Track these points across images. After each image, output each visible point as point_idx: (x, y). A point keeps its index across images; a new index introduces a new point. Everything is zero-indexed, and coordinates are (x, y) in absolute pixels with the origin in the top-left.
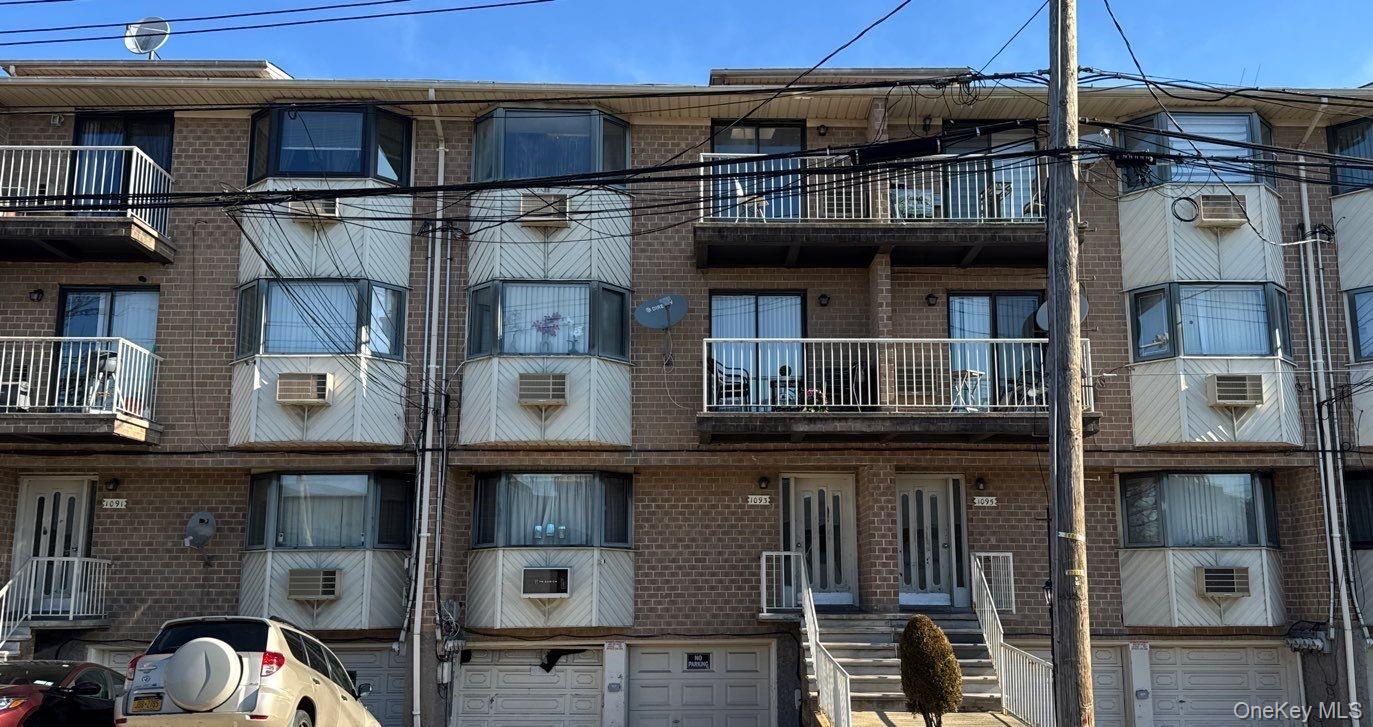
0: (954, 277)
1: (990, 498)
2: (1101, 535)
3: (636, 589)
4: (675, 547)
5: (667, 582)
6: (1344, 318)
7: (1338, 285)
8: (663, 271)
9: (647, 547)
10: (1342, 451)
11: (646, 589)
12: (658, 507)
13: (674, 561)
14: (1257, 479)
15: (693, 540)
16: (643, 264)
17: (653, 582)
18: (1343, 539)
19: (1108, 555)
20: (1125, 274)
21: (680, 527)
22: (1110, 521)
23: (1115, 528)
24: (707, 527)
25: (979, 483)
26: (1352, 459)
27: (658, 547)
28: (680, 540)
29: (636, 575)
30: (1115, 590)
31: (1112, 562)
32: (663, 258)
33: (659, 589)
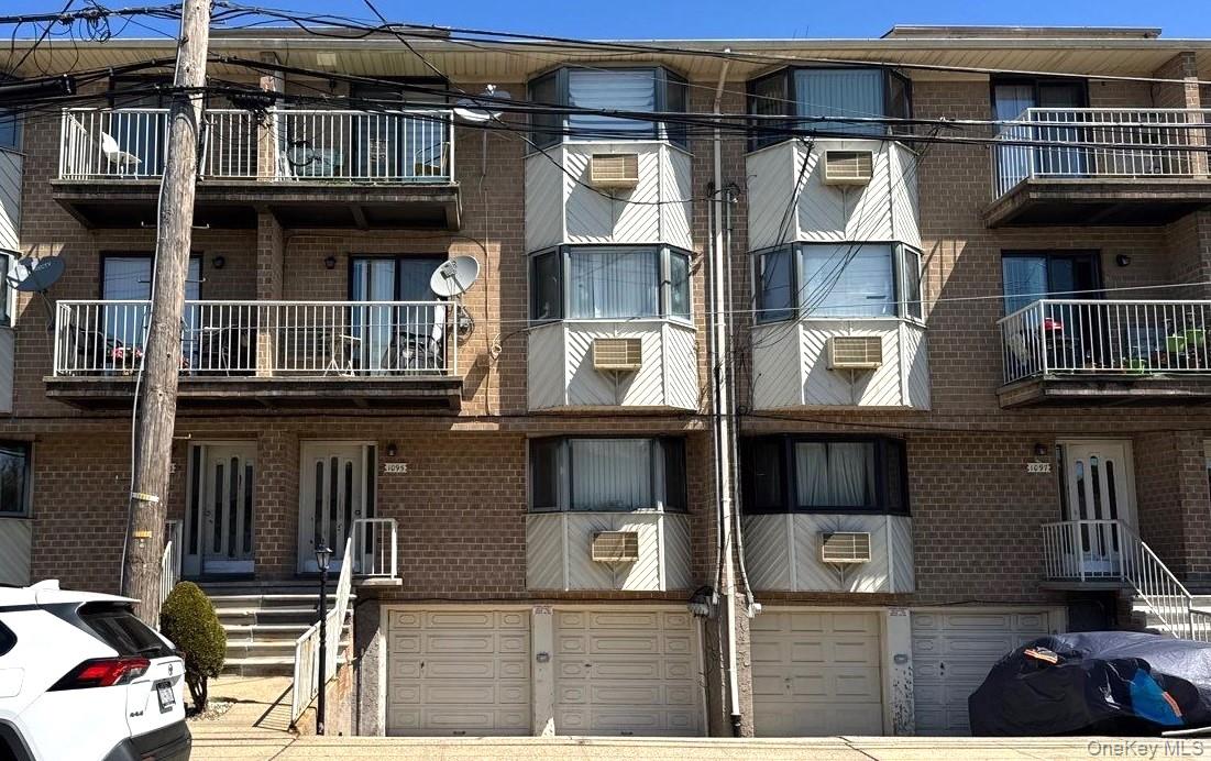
0: (356, 240)
1: (400, 465)
2: (509, 500)
3: (33, 558)
4: (74, 516)
5: (65, 551)
6: (750, 280)
7: (746, 246)
8: (52, 232)
9: (46, 516)
10: (739, 414)
11: (43, 558)
12: (58, 475)
13: (73, 530)
14: (658, 444)
15: (94, 509)
16: (33, 225)
17: (50, 551)
18: (733, 503)
19: (514, 519)
20: (528, 236)
21: (80, 495)
22: (519, 487)
23: (524, 493)
24: (109, 495)
25: (391, 449)
26: (747, 424)
27: (58, 516)
28: (79, 509)
29: (34, 544)
30: (521, 554)
31: (518, 527)
32: (52, 218)
33: (56, 558)
